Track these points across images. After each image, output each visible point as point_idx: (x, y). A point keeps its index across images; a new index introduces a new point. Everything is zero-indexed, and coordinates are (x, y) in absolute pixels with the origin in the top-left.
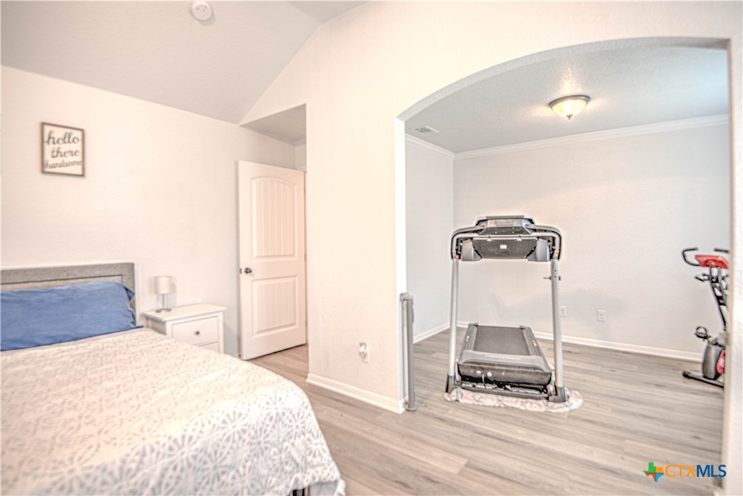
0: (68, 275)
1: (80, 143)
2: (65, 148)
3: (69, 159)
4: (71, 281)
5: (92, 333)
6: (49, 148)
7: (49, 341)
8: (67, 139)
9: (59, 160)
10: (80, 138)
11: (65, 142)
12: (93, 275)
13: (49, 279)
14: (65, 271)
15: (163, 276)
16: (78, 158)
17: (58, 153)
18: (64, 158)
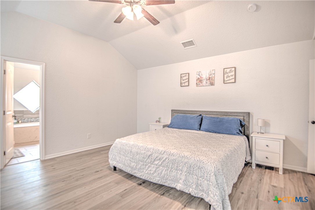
0: (227, 114)
1: (234, 72)
2: (230, 74)
3: (231, 78)
4: (228, 116)
5: (223, 133)
6: (225, 76)
7: (213, 132)
8: (230, 71)
9: (228, 79)
10: (234, 70)
11: (230, 73)
12: (234, 115)
13: (222, 115)
14: (226, 113)
15: (259, 119)
16: (233, 77)
17: (228, 77)
18: (229, 78)
